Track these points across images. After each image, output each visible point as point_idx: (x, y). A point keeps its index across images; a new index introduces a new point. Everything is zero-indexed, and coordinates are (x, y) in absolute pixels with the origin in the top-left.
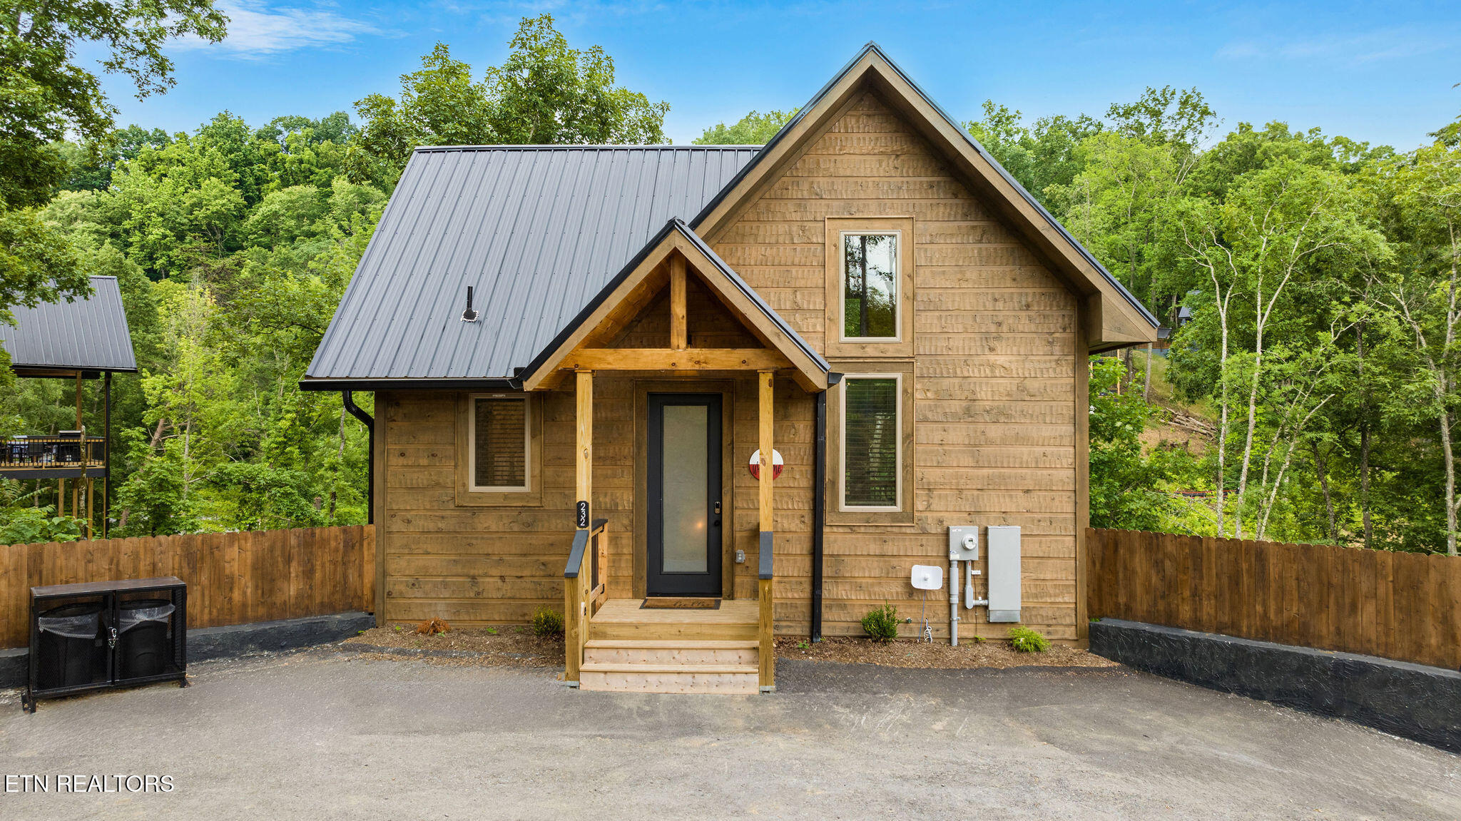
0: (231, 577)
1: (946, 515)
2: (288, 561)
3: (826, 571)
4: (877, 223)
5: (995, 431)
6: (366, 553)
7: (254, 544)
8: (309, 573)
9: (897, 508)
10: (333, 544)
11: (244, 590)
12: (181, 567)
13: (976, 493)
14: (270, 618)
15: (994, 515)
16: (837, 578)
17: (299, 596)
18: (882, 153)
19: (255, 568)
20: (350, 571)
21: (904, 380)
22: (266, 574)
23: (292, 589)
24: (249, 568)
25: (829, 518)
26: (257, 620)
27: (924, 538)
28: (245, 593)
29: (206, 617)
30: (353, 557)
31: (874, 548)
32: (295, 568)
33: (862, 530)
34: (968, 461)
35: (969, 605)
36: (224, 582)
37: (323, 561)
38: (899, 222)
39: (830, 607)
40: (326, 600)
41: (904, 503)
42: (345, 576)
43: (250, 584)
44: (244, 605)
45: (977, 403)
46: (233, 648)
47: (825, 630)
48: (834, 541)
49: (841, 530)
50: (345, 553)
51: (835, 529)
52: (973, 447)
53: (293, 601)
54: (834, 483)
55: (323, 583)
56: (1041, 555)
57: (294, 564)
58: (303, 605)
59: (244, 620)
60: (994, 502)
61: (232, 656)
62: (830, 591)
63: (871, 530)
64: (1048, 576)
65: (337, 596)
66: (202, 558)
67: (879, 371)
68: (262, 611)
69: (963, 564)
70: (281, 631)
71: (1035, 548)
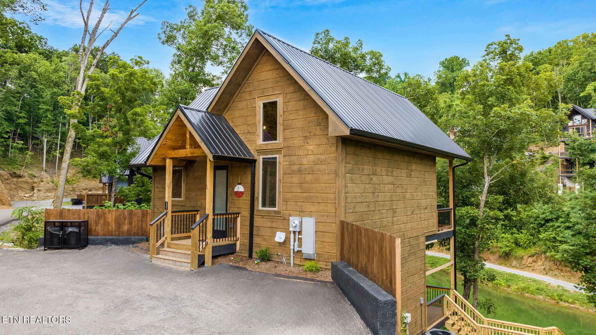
0: (108, 222)
1: (291, 212)
2: (125, 219)
3: (255, 233)
4: (271, 97)
5: (309, 177)
6: (148, 218)
7: (115, 213)
8: (130, 223)
9: (276, 209)
10: (138, 215)
11: (113, 226)
12: (96, 218)
13: (302, 203)
14: (119, 236)
15: (308, 213)
16: (258, 235)
17: (128, 230)
18: (273, 69)
19: (115, 220)
20: (143, 224)
21: (279, 158)
22: (119, 223)
23: (126, 227)
24: (114, 221)
25: (255, 213)
26: (115, 236)
27: (285, 221)
28: (112, 227)
29: (102, 233)
30: (145, 219)
31: (269, 224)
32: (127, 221)
33: (266, 217)
34: (299, 190)
35: (296, 250)
36: (106, 223)
37: (135, 219)
38: (278, 95)
39: (256, 246)
40: (136, 232)
41: (278, 207)
42: (142, 225)
43: (114, 225)
44: (112, 231)
45: (302, 166)
46: (105, 242)
47: (254, 255)
48: (258, 222)
49: (260, 217)
50: (142, 218)
51: (258, 216)
52: (301, 184)
53: (126, 231)
54: (258, 198)
55: (135, 227)
56: (324, 231)
57: (127, 220)
58: (129, 233)
59: (112, 235)
60: (308, 207)
61: (104, 245)
62: (256, 240)
63: (269, 217)
64: (326, 240)
65: (140, 231)
66: (101, 216)
67: (272, 154)
68: (117, 233)
69: (294, 232)
70: (118, 239)
71: (321, 228)
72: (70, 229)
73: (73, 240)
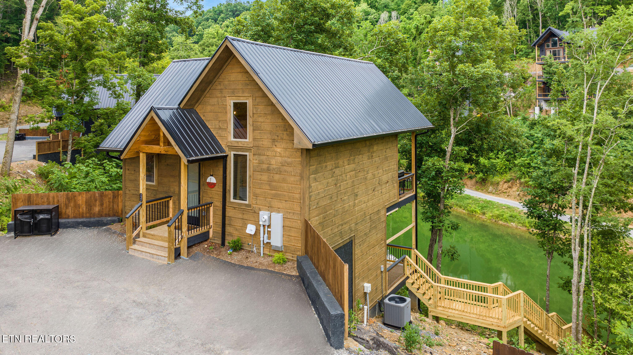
0: (79, 205)
1: (261, 207)
2: (96, 201)
3: (227, 222)
4: (242, 98)
5: (277, 177)
6: (120, 199)
7: (86, 195)
8: (102, 205)
9: (247, 202)
10: (109, 196)
11: (83, 208)
12: (66, 201)
13: (270, 199)
14: (91, 217)
15: (276, 209)
16: (230, 225)
17: (99, 211)
19: (86, 202)
20: (115, 205)
21: (249, 156)
22: (89, 204)
23: (97, 209)
24: (84, 203)
25: (227, 204)
26: (86, 217)
27: (255, 214)
28: (83, 209)
29: (73, 216)
30: (116, 200)
31: (240, 216)
32: (98, 203)
33: (237, 209)
34: (268, 187)
35: (265, 242)
36: (77, 206)
37: (106, 201)
38: (248, 97)
39: (228, 235)
40: (107, 213)
41: (249, 201)
42: (113, 206)
43: (85, 207)
44: (83, 213)
45: (271, 166)
46: (76, 225)
47: (226, 244)
48: (230, 212)
49: (231, 208)
50: (113, 199)
51: (230, 208)
52: (270, 182)
53: (97, 212)
54: (230, 191)
55: (106, 207)
56: (290, 226)
57: (97, 202)
58: (100, 214)
59: (83, 217)
60: (275, 203)
61: (75, 228)
62: (228, 229)
63: (240, 209)
64: (293, 235)
65: (111, 212)
66: (71, 199)
67: (242, 152)
68: (88, 215)
69: (264, 226)
70: (89, 222)
71: (288, 223)
72: (41, 216)
73: (44, 226)
